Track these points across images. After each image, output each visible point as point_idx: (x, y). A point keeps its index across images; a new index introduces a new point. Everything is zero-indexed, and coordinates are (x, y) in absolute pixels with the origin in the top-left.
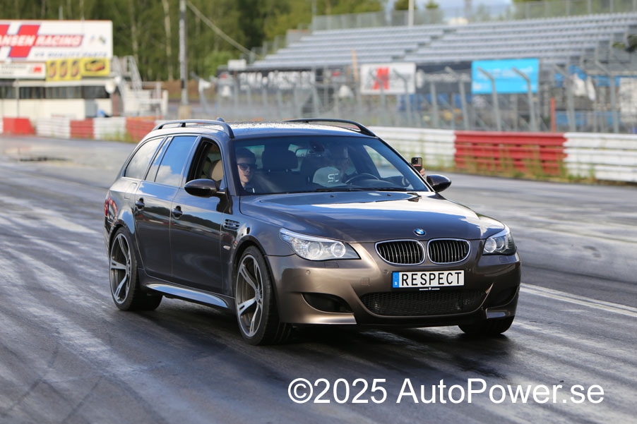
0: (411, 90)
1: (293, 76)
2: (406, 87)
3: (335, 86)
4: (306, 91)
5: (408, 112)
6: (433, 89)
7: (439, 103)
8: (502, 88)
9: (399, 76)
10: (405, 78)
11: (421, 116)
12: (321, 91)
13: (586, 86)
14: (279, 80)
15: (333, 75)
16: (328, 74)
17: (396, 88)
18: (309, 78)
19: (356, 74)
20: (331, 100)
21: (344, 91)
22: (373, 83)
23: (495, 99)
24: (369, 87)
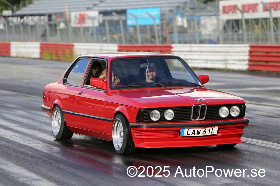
0: (96, 24)
1: (36, 18)
2: (93, 23)
3: (57, 23)
4: (43, 26)
5: (95, 36)
6: (107, 24)
7: (110, 30)
8: (141, 22)
9: (90, 18)
10: (93, 19)
11: (102, 37)
12: (50, 26)
13: (182, 21)
14: (29, 20)
15: (57, 17)
16: (54, 17)
17: (88, 24)
18: (45, 19)
19: (68, 17)
20: (56, 30)
21: (62, 26)
22: (77, 21)
23: (138, 29)
24: (75, 23)
